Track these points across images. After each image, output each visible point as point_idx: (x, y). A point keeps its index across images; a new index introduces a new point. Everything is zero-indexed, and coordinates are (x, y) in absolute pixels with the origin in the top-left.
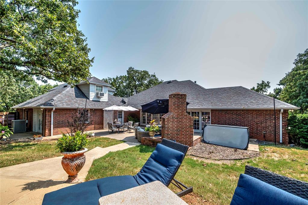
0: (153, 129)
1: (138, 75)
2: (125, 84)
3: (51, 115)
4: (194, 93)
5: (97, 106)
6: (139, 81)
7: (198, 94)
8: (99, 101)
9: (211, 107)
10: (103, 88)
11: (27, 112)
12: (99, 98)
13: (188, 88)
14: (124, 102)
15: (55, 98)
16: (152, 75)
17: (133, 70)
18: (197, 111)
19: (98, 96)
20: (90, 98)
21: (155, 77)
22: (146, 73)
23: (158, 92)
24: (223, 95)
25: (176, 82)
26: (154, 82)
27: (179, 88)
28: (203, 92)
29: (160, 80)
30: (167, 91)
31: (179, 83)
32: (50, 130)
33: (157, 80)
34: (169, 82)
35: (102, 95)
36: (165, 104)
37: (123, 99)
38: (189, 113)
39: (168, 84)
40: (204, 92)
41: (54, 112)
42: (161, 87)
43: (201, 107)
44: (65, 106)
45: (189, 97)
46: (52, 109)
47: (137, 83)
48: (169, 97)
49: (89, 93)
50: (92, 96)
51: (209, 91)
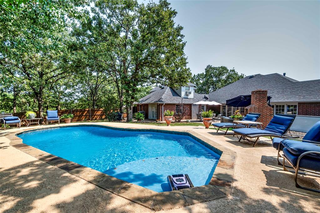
0: (237, 117)
1: (216, 72)
2: (201, 82)
3: (162, 108)
4: (280, 87)
5: (187, 102)
6: (216, 77)
7: (284, 88)
8: (188, 98)
9: (297, 100)
10: (190, 87)
11: (144, 106)
12: (187, 95)
13: (274, 82)
14: (206, 98)
15: (163, 97)
16: (231, 70)
17: (211, 68)
18: (282, 105)
19: (187, 94)
20: (182, 96)
21: (234, 72)
22: (224, 68)
23: (239, 88)
24: (316, 88)
25: (259, 76)
26: (233, 77)
27: (262, 82)
28: (291, 86)
29: (240, 74)
30: (249, 86)
31: (263, 77)
32: (162, 117)
33: (236, 74)
34: (251, 77)
35: (190, 93)
36: (248, 98)
37: (205, 96)
38: (273, 107)
39: (250, 79)
40: (293, 86)
41: (164, 106)
42: (242, 83)
43: (286, 100)
44: (169, 102)
45: (274, 91)
46: (163, 104)
47: (214, 79)
48: (252, 93)
49: (181, 93)
50: (183, 94)
51: (299, 84)
